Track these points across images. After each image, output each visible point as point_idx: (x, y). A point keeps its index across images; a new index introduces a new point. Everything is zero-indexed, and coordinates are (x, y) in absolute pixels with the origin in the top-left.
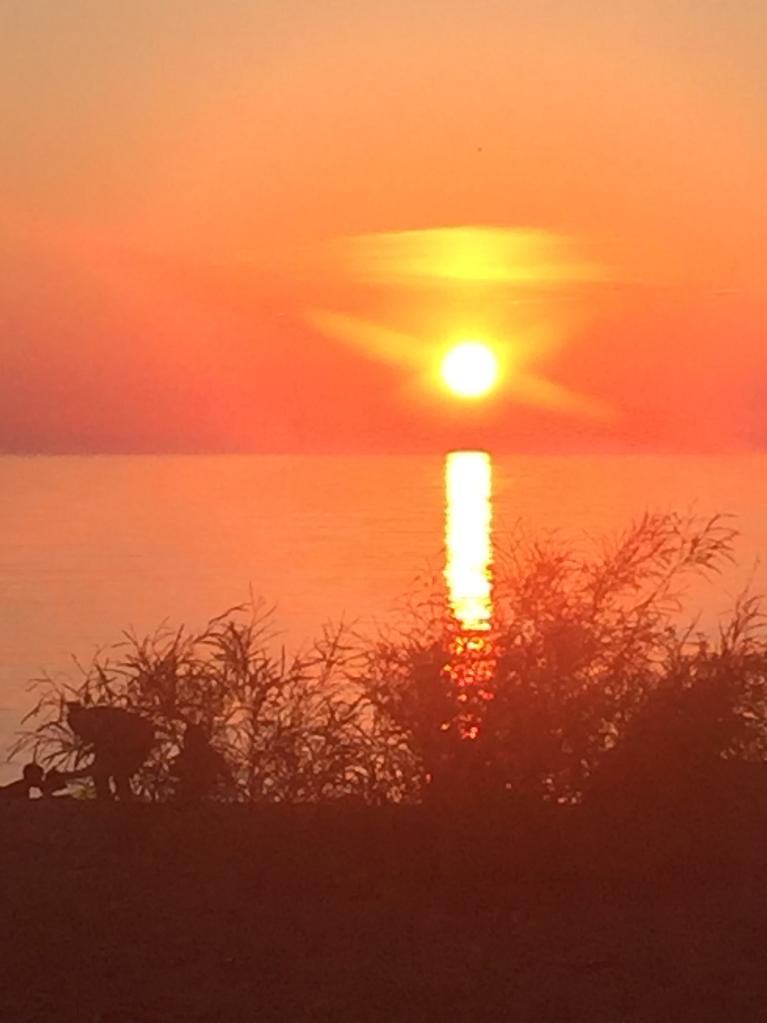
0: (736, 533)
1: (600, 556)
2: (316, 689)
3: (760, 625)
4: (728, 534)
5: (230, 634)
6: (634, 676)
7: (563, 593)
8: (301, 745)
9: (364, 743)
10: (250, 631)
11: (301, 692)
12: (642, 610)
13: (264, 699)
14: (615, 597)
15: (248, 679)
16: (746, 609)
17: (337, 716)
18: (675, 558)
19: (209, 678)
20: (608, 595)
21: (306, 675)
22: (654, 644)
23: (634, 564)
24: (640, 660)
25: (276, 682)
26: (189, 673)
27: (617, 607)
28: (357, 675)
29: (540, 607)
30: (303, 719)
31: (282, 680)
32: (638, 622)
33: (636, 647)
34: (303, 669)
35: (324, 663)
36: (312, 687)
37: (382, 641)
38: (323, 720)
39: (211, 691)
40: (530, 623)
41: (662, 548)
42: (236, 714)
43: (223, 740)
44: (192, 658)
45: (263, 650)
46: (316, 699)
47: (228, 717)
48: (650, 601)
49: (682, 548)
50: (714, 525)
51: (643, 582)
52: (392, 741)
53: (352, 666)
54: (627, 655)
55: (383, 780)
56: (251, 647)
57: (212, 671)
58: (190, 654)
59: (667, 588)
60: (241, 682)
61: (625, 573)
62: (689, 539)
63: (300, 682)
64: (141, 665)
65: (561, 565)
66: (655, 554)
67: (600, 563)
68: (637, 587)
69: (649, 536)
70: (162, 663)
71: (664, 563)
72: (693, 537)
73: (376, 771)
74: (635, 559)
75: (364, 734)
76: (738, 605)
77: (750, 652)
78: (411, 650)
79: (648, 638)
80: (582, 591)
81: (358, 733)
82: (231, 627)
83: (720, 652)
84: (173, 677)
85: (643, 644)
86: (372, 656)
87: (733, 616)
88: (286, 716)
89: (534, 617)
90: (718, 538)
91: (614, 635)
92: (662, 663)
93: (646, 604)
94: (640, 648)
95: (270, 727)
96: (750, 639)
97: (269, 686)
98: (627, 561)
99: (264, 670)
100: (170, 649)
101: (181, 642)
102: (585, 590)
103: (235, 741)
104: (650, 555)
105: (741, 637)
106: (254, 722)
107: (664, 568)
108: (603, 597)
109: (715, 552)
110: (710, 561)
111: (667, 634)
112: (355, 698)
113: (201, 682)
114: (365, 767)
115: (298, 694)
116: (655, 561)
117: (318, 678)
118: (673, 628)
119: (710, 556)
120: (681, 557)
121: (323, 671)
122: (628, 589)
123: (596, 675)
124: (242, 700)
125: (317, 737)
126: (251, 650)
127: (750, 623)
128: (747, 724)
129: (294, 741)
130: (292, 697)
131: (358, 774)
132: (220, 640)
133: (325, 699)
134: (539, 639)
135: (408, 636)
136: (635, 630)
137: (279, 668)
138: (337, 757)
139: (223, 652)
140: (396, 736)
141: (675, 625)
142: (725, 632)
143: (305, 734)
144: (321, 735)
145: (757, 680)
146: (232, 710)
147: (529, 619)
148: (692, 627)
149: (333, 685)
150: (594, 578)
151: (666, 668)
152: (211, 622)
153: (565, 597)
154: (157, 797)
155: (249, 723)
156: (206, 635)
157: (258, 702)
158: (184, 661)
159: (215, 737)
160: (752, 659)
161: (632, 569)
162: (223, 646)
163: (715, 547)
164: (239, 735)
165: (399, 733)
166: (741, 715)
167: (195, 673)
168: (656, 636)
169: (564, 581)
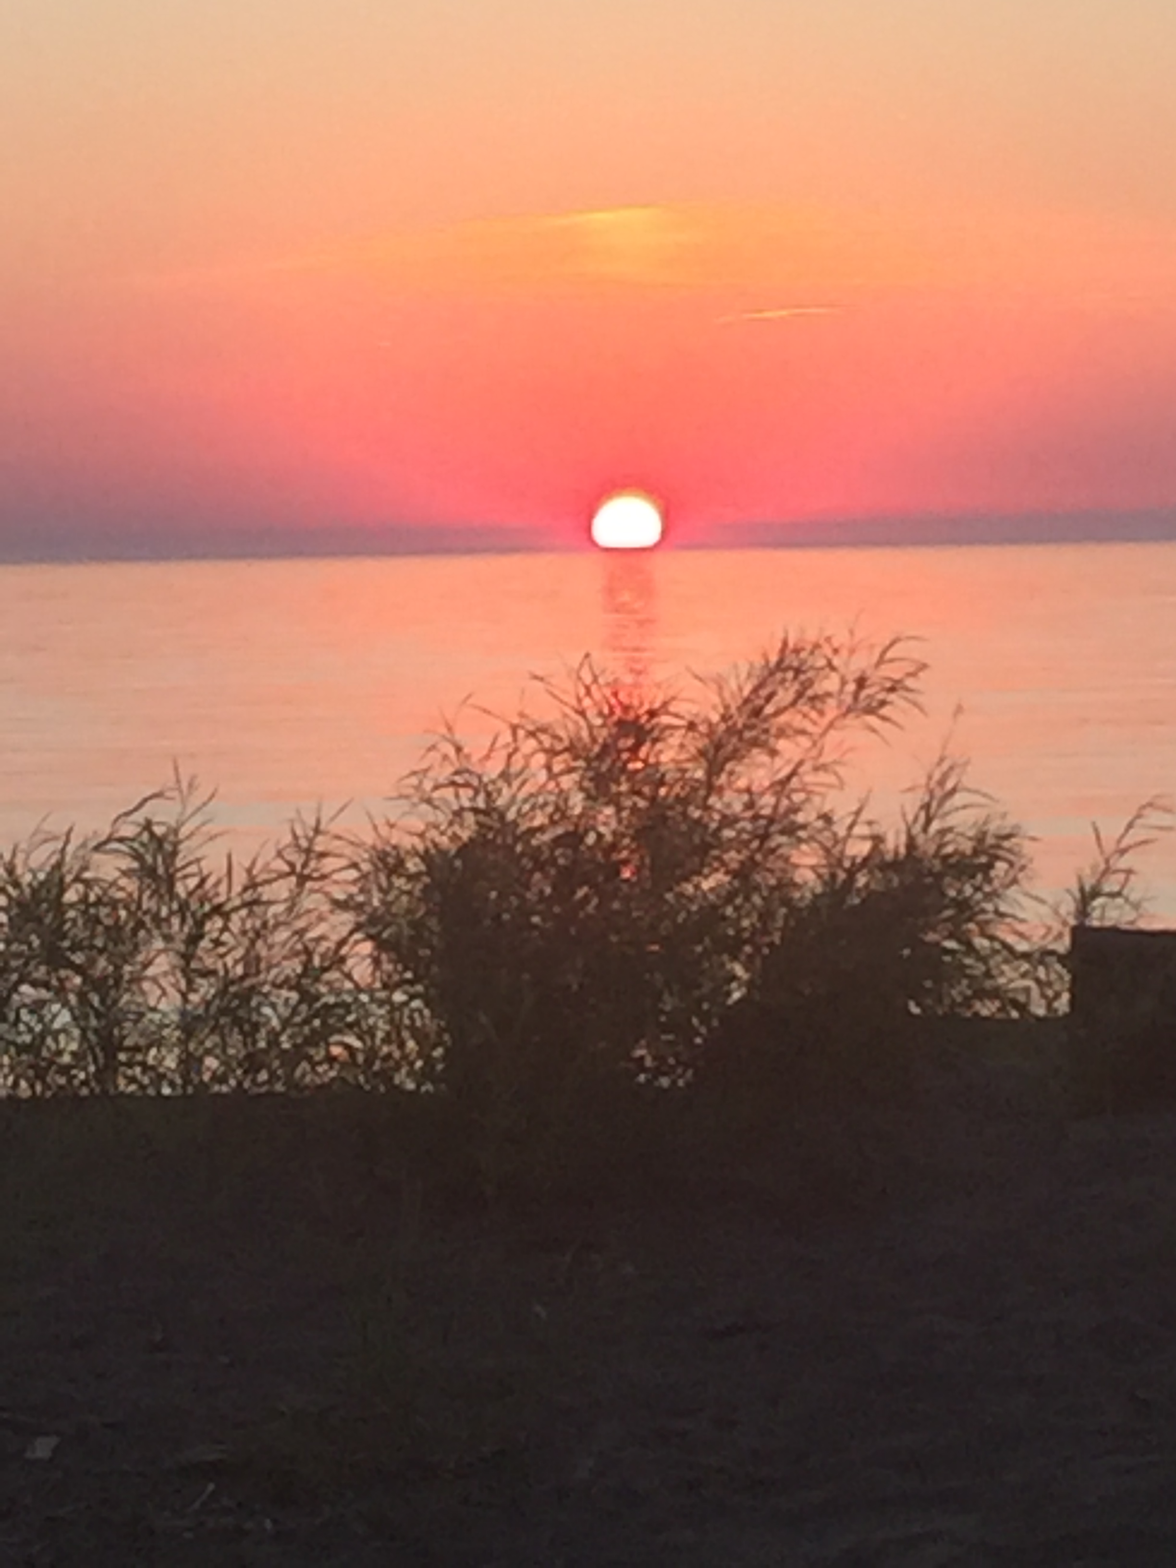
0: (924, 667)
1: (714, 707)
2: (282, 919)
3: (965, 807)
4: (911, 669)
5: (145, 837)
6: (772, 889)
7: (658, 764)
8: (260, 1005)
9: (356, 1000)
10: (176, 832)
11: (258, 923)
12: (781, 786)
13: (201, 936)
14: (739, 769)
15: (175, 906)
16: (941, 783)
17: (317, 961)
18: (831, 708)
19: (114, 904)
20: (729, 766)
21: (265, 898)
22: (800, 840)
23: (766, 719)
24: (780, 864)
25: (217, 910)
26: (84, 899)
27: (742, 783)
28: (341, 897)
29: (624, 788)
30: (263, 965)
31: (228, 907)
32: (776, 807)
33: (772, 844)
34: (260, 889)
35: (293, 879)
36: (275, 916)
37: (380, 846)
38: (294, 967)
39: (118, 927)
40: (609, 811)
41: (810, 693)
42: (158, 960)
43: (140, 1000)
44: (87, 875)
45: (198, 860)
46: (282, 935)
47: (146, 965)
48: (794, 773)
49: (841, 691)
50: (889, 655)
51: (782, 744)
52: (399, 997)
53: (336, 882)
54: (758, 857)
55: (389, 1056)
56: (180, 856)
57: (120, 895)
58: (85, 868)
59: (820, 754)
60: (164, 912)
61: (754, 733)
62: (851, 677)
63: (256, 908)
64: (10, 889)
65: (655, 721)
66: (802, 701)
67: (715, 718)
68: (773, 753)
69: (790, 675)
70: (42, 884)
71: (814, 715)
72: (857, 675)
73: (378, 1042)
74: (769, 709)
75: (357, 985)
76: (930, 778)
77: (949, 849)
78: (425, 857)
79: (791, 830)
80: (688, 760)
81: (348, 985)
82: (148, 826)
83: (902, 850)
84: (59, 908)
85: (783, 839)
86: (366, 867)
87: (921, 797)
88: (236, 962)
89: (615, 801)
90: (897, 676)
91: (739, 825)
92: (813, 868)
93: (789, 778)
94: (779, 846)
95: (212, 980)
96: (950, 830)
97: (207, 916)
98: (757, 712)
99: (200, 892)
100: (53, 861)
101: (70, 849)
102: (693, 759)
103: (159, 999)
104: (794, 703)
105: (935, 826)
106: (186, 971)
107: (815, 723)
108: (722, 769)
109: (892, 697)
110: (884, 711)
111: (820, 824)
112: (344, 931)
113: (104, 911)
114: (360, 1038)
115: (253, 928)
116: (800, 712)
117: (286, 900)
118: (830, 815)
119: (883, 703)
120: (839, 706)
121: (291, 891)
122: (759, 756)
123: (712, 890)
124: (168, 938)
125: (284, 993)
126: (179, 863)
127: (948, 805)
128: (947, 958)
129: (248, 1000)
130: (244, 933)
131: (348, 1047)
132: (131, 848)
133: (296, 933)
134: (623, 836)
135: (421, 835)
136: (771, 820)
137: (223, 888)
138: (317, 1023)
139: (135, 865)
140: (407, 987)
141: (831, 811)
142: (910, 818)
143: (266, 989)
144: (291, 989)
145: (960, 892)
146: (152, 954)
147: (607, 804)
148: (858, 813)
149: (309, 911)
150: (706, 741)
151: (819, 876)
152: (116, 821)
153: (662, 769)
154: (39, 1088)
155: (179, 975)
156: (109, 840)
157: (194, 939)
158: (77, 879)
159: (126, 997)
160: (953, 861)
161: (766, 726)
162: (137, 856)
163: (892, 690)
164: (164, 993)
165: (411, 983)
166: (937, 944)
167: (92, 898)
168: (803, 827)
169: (659, 746)
